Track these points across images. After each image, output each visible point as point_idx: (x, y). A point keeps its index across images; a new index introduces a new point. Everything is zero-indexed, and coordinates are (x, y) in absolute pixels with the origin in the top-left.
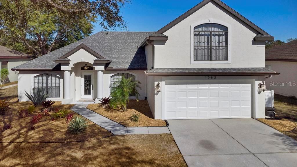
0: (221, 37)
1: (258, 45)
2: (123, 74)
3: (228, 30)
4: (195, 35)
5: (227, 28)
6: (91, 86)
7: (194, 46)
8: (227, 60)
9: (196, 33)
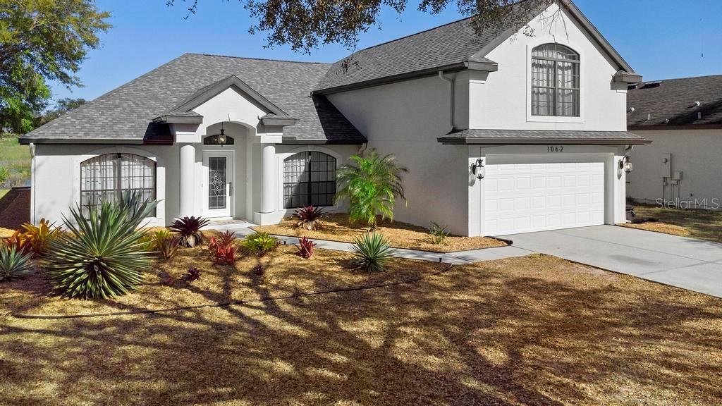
0: (566, 72)
1: (618, 91)
2: (310, 153)
3: (579, 59)
4: (533, 65)
5: (579, 55)
6: (228, 186)
7: (533, 87)
8: (579, 115)
9: (536, 61)
